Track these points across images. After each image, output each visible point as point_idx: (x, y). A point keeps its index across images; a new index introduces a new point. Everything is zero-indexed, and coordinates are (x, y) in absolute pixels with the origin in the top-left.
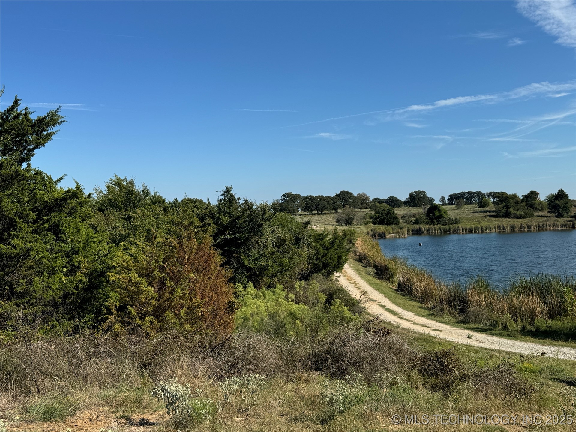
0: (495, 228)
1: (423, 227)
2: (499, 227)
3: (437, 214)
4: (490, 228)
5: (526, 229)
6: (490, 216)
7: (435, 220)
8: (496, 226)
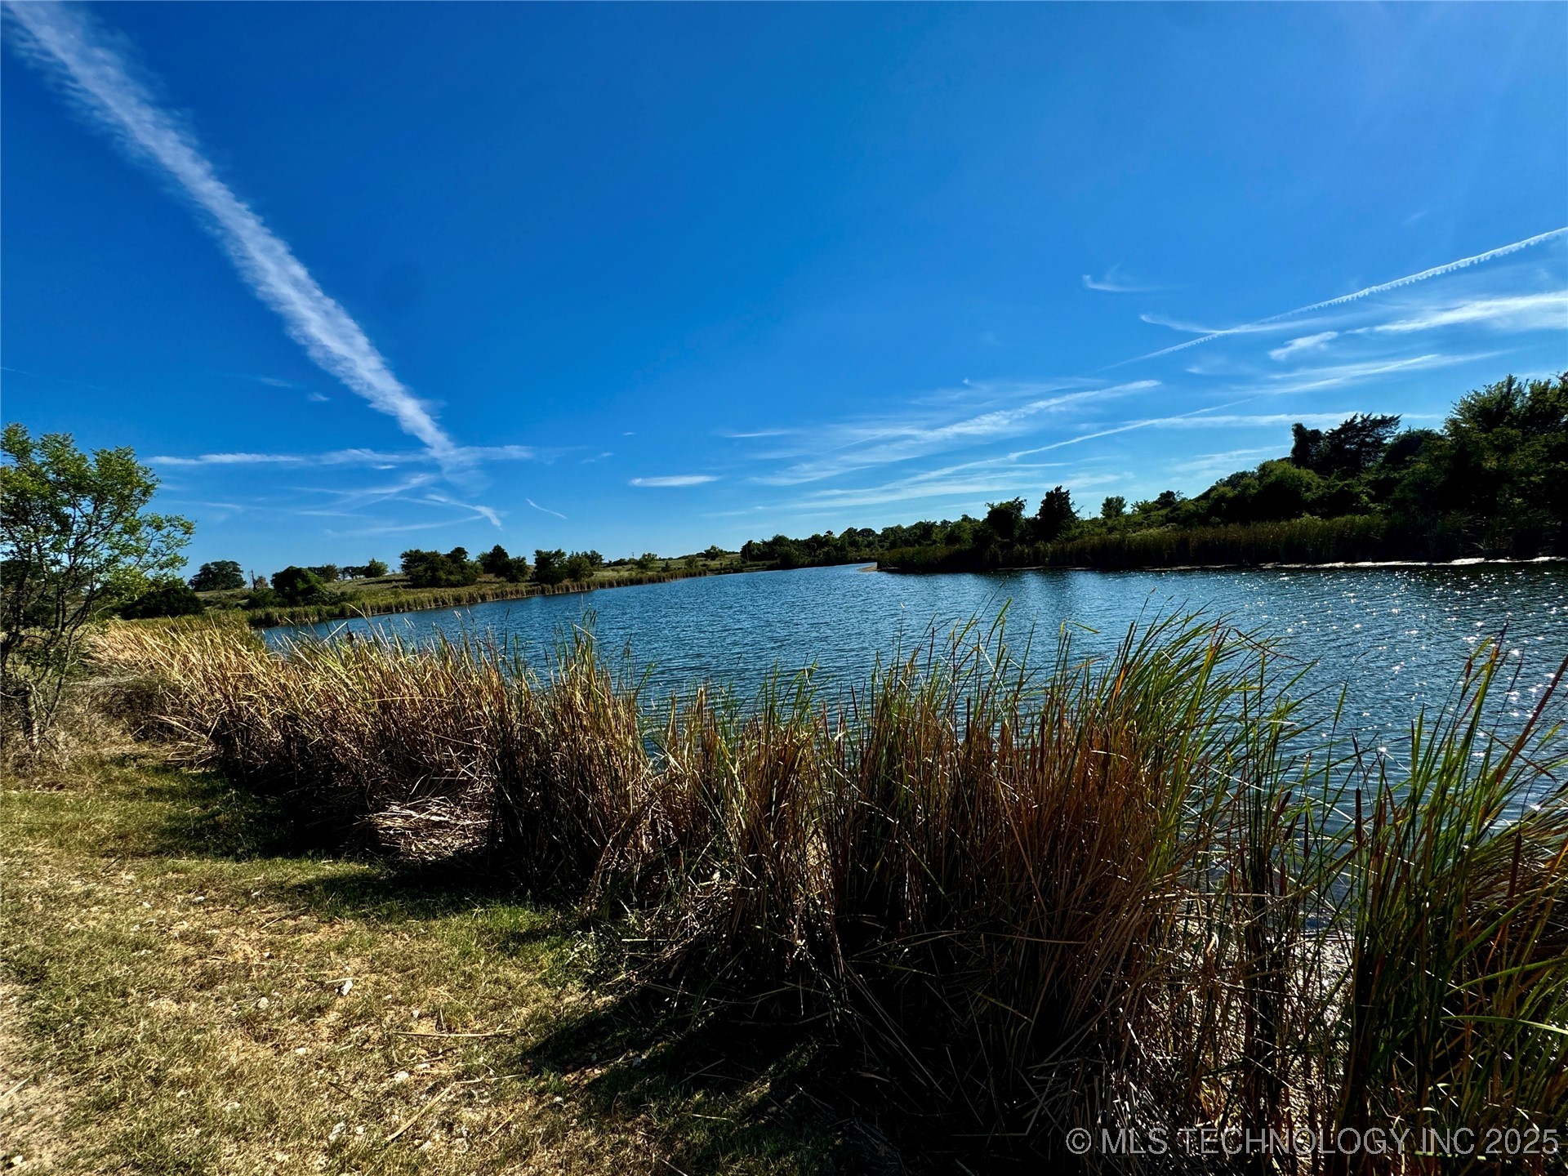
0: (429, 602)
1: (275, 612)
2: (436, 600)
3: (301, 585)
4: (422, 602)
5: (479, 601)
6: (404, 587)
7: (299, 598)
8: (432, 599)
